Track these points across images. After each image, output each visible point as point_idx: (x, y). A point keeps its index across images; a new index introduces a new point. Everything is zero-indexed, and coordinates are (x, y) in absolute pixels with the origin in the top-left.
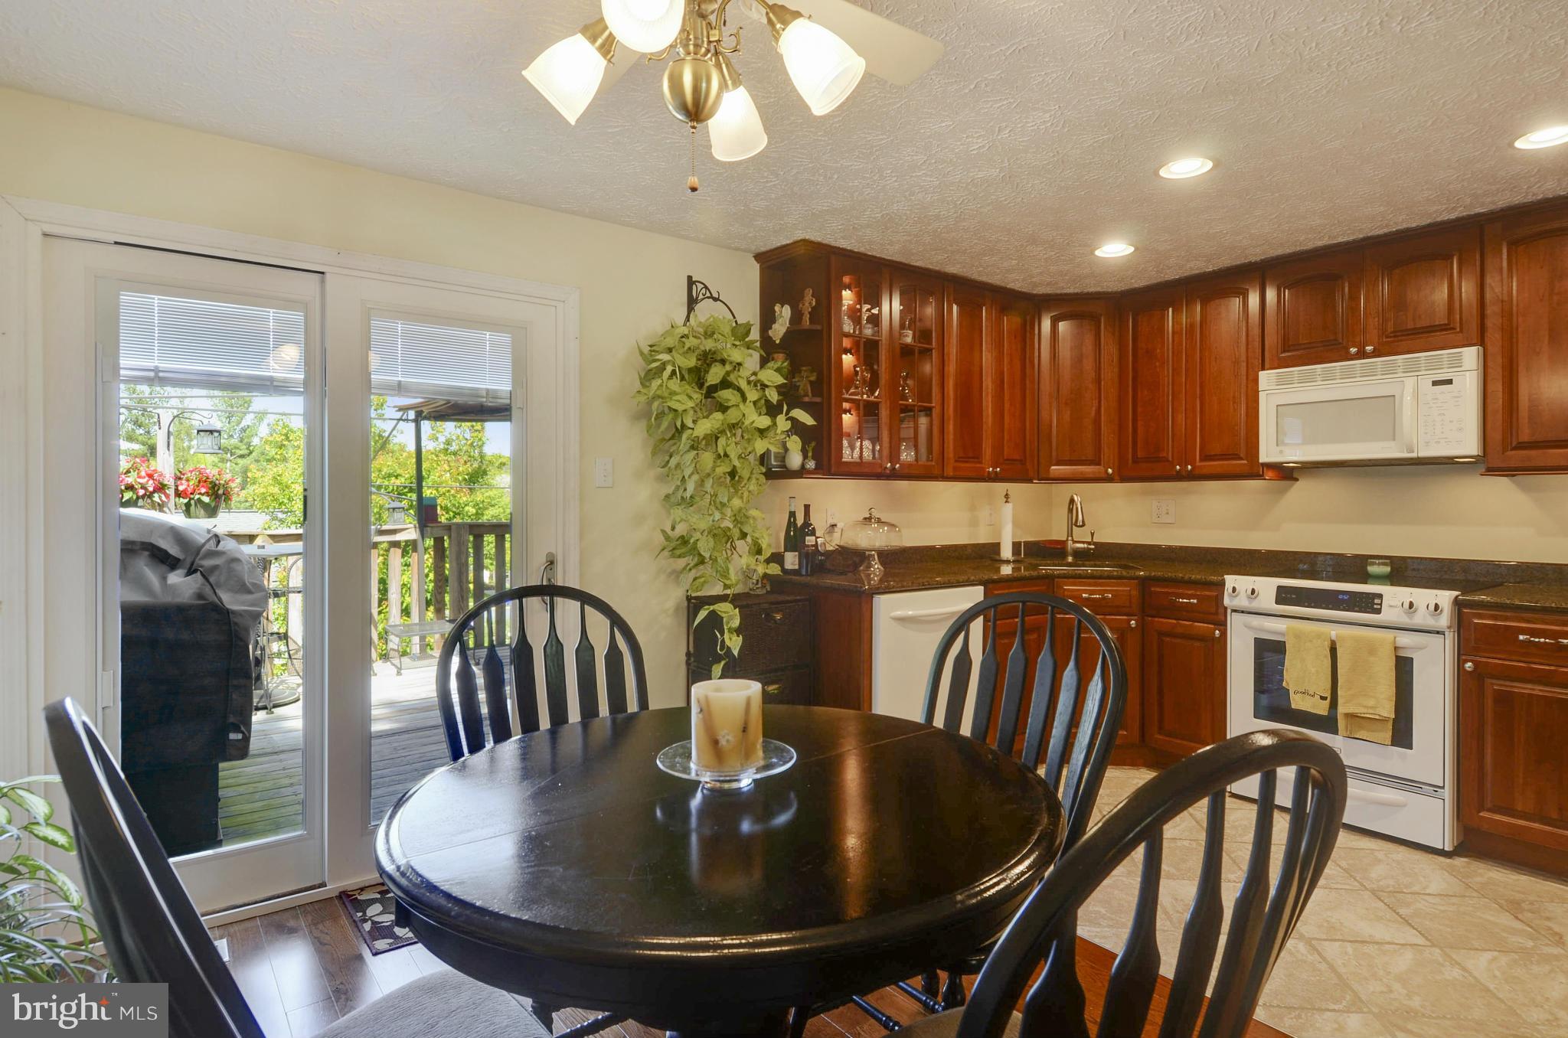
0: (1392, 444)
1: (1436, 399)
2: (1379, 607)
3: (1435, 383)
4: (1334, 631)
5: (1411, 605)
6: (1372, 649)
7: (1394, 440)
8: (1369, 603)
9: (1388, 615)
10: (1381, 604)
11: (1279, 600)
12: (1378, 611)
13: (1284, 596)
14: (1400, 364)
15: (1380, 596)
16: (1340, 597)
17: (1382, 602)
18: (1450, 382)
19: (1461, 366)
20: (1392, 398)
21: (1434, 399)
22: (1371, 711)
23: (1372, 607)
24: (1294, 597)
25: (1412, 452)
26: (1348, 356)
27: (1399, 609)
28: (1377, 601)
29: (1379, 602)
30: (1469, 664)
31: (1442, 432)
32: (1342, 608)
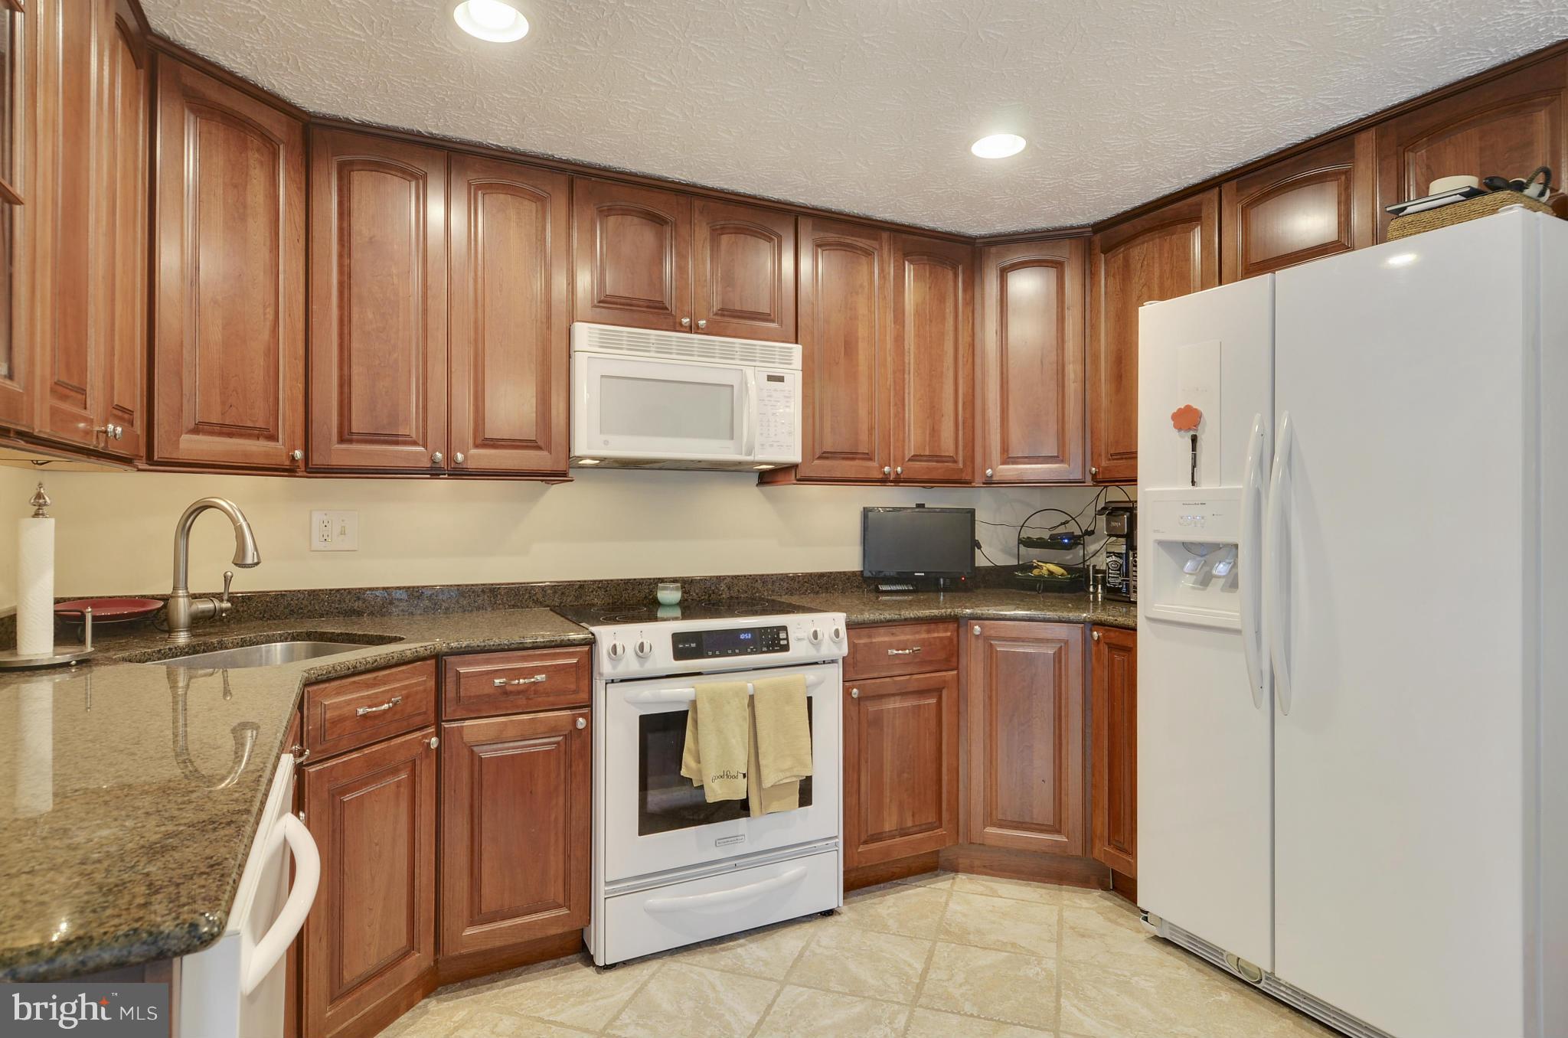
0: (729, 443)
1: (771, 396)
2: (785, 642)
3: (771, 378)
4: (750, 683)
5: (815, 635)
6: (786, 695)
7: (732, 439)
8: (773, 641)
9: (799, 649)
10: (787, 639)
11: (679, 654)
12: (787, 648)
13: (686, 646)
14: (736, 349)
15: (784, 628)
16: (742, 636)
17: (787, 635)
18: (781, 379)
19: (790, 364)
20: (729, 389)
21: (768, 396)
22: (788, 774)
23: (779, 644)
24: (693, 645)
25: (750, 455)
26: (677, 327)
27: (805, 641)
28: (782, 635)
29: (785, 637)
30: (855, 690)
31: (776, 435)
32: (749, 650)
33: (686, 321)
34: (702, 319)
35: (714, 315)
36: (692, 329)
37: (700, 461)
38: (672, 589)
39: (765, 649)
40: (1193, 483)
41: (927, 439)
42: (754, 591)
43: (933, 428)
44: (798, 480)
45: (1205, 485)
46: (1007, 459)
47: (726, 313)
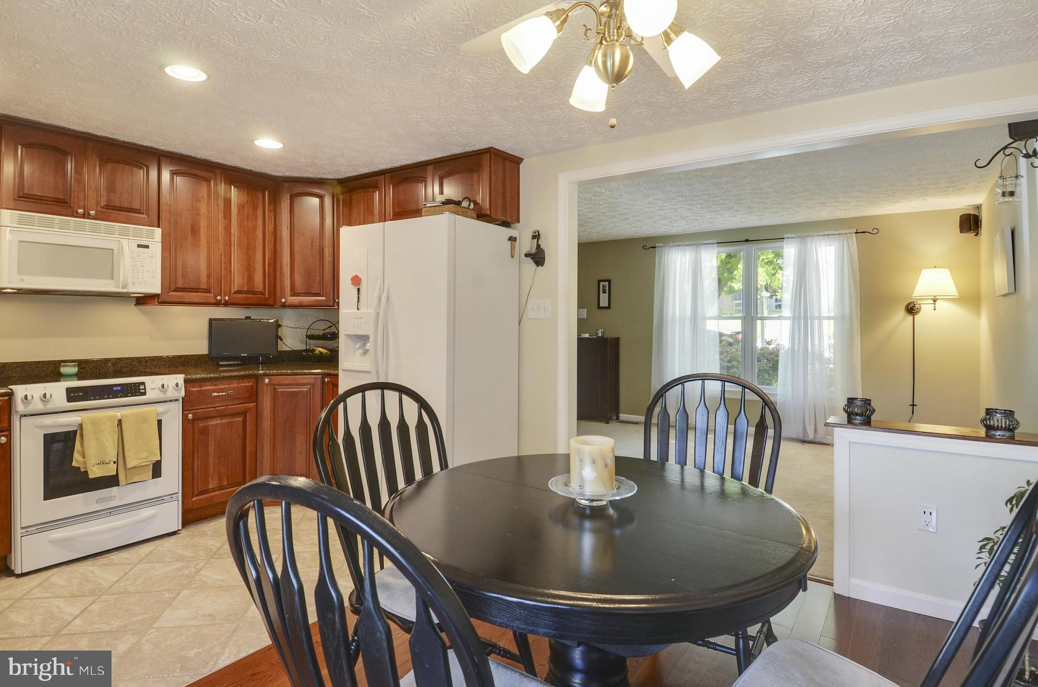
0: (111, 282)
1: (140, 256)
2: (144, 391)
3: (139, 246)
4: (118, 413)
5: (163, 386)
6: (144, 419)
7: (112, 279)
8: (136, 390)
9: (151, 395)
10: (145, 389)
11: (70, 399)
12: (144, 394)
13: (73, 395)
14: (117, 229)
15: (143, 383)
16: (115, 389)
17: (145, 387)
18: (147, 247)
19: (153, 239)
20: (111, 251)
21: (138, 256)
22: (144, 461)
23: (139, 392)
24: (81, 394)
25: (125, 288)
26: (75, 215)
27: (157, 390)
28: (142, 387)
29: (143, 388)
30: (190, 415)
31: (143, 278)
32: (119, 396)
33: (81, 211)
34: (93, 211)
35: (101, 208)
36: (86, 216)
37: (90, 292)
38: (72, 366)
39: (130, 395)
40: (358, 309)
41: (246, 282)
42: (132, 367)
43: (249, 277)
44: (159, 303)
45: (362, 310)
46: (294, 294)
47: (109, 207)
